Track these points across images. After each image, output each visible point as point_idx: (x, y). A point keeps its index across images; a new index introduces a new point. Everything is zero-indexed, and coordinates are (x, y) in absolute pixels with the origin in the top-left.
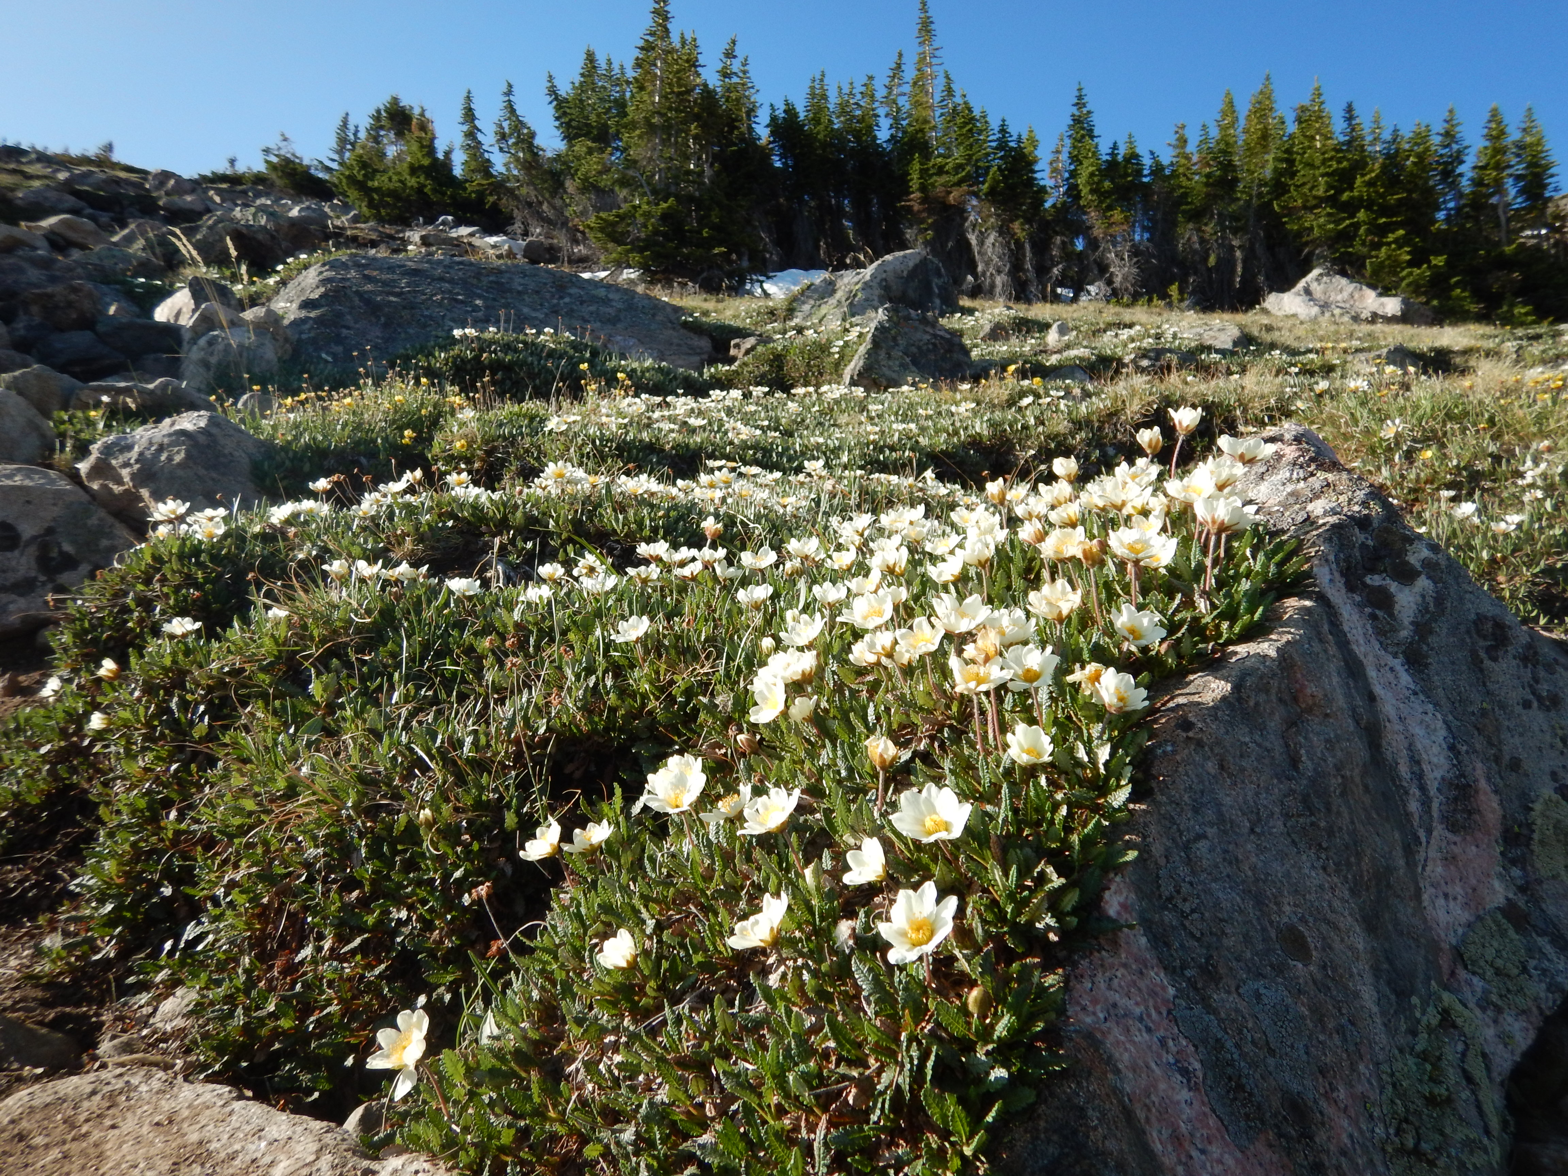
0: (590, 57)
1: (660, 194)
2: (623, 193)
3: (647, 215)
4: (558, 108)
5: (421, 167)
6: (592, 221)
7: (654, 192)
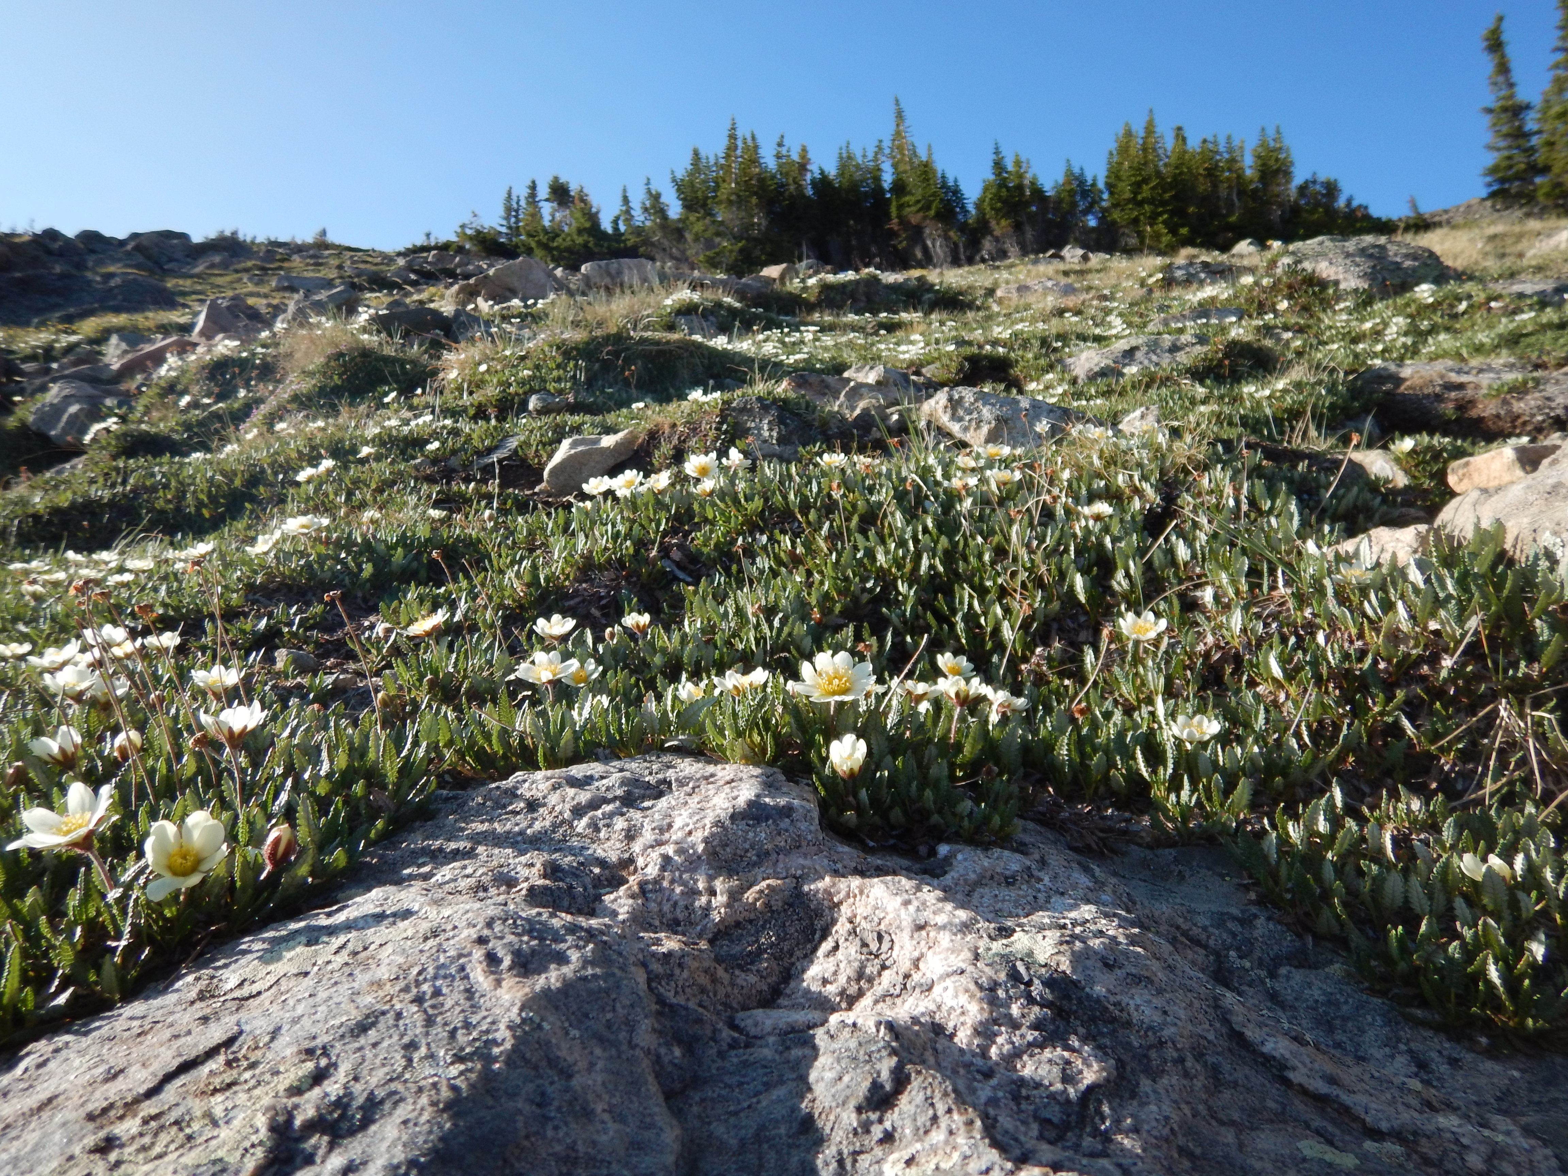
0: (696, 153)
1: (737, 238)
2: (717, 240)
3: (731, 251)
4: (678, 190)
5: (585, 229)
6: (701, 258)
7: (735, 238)
